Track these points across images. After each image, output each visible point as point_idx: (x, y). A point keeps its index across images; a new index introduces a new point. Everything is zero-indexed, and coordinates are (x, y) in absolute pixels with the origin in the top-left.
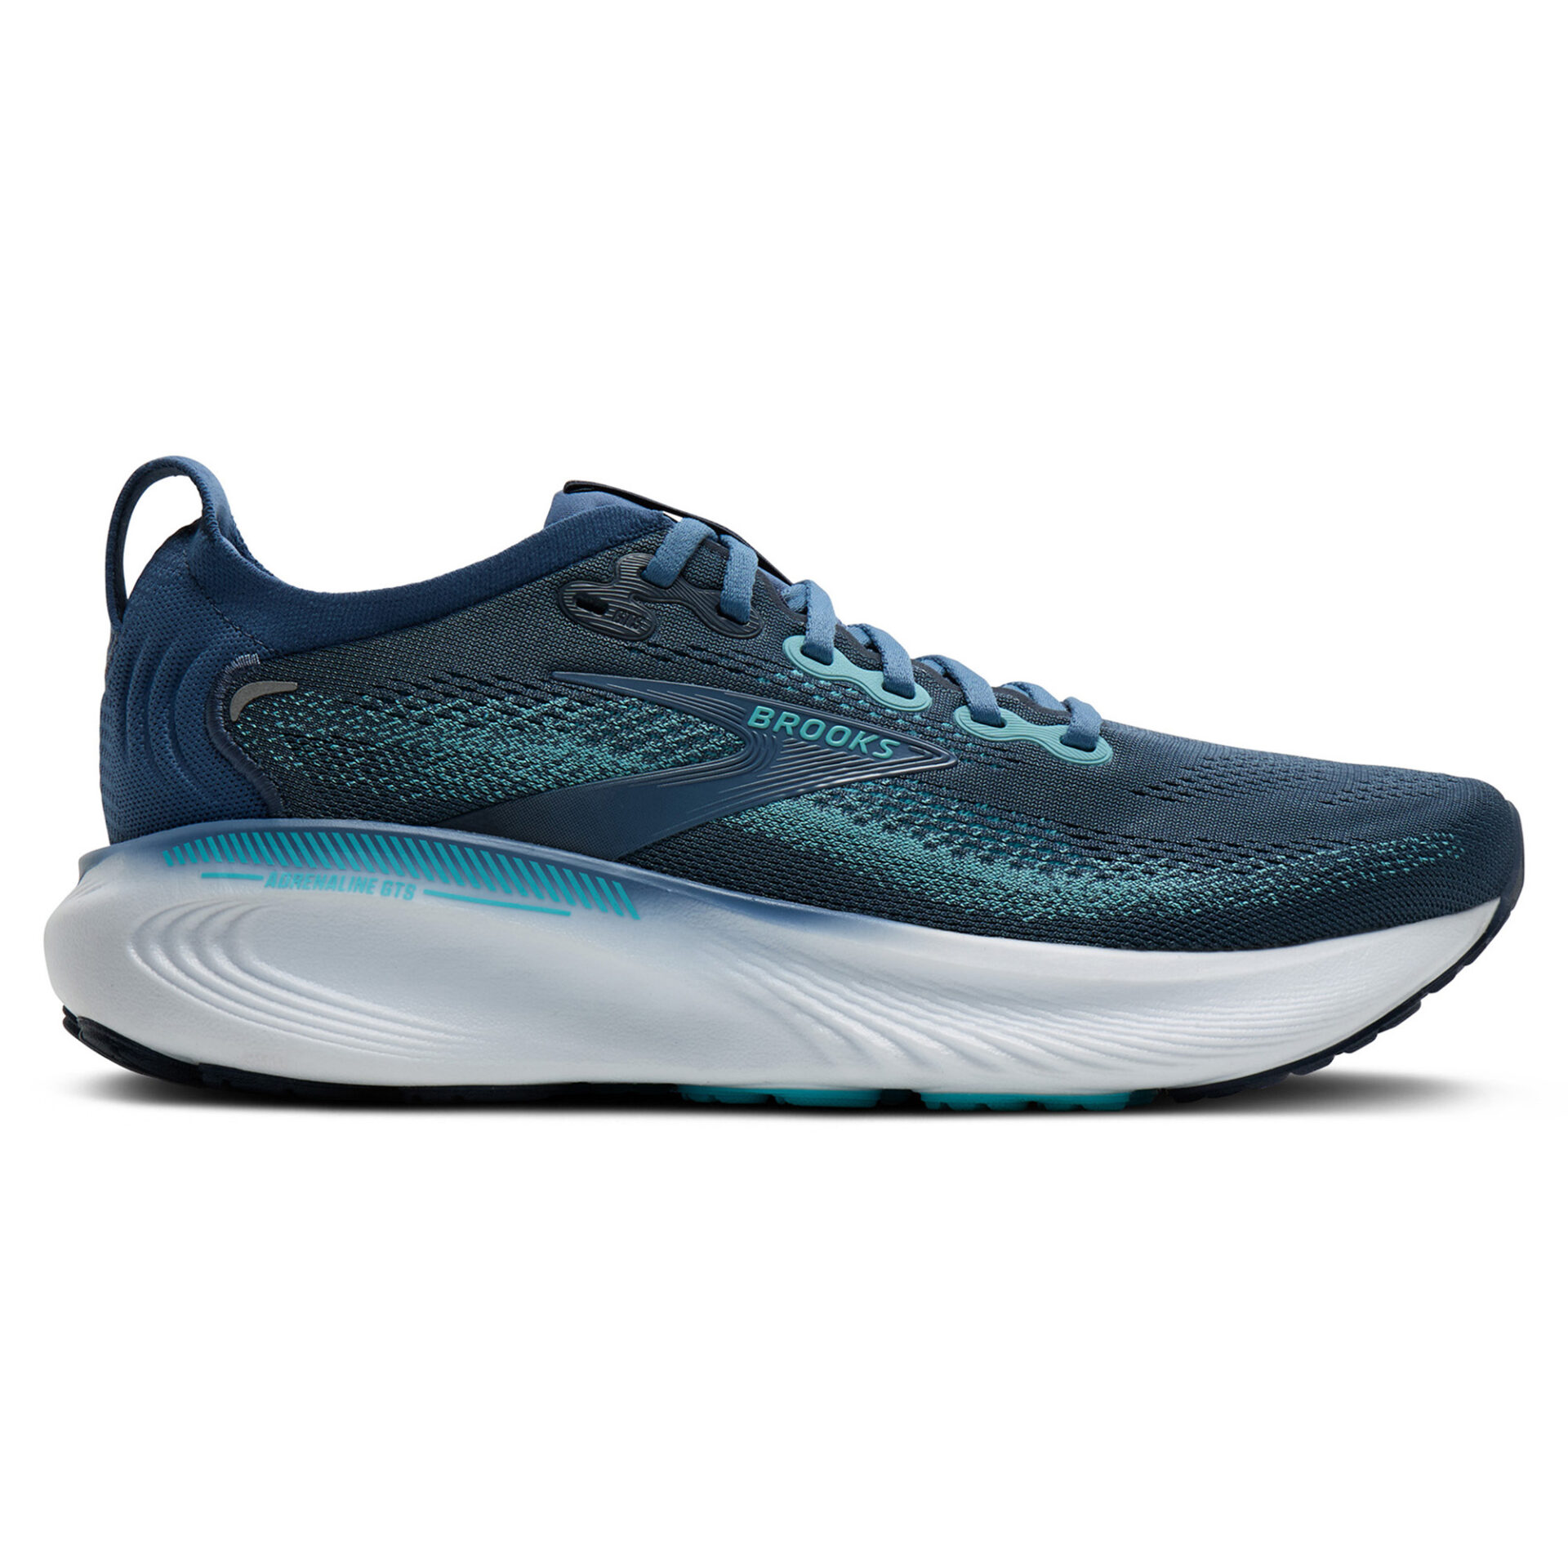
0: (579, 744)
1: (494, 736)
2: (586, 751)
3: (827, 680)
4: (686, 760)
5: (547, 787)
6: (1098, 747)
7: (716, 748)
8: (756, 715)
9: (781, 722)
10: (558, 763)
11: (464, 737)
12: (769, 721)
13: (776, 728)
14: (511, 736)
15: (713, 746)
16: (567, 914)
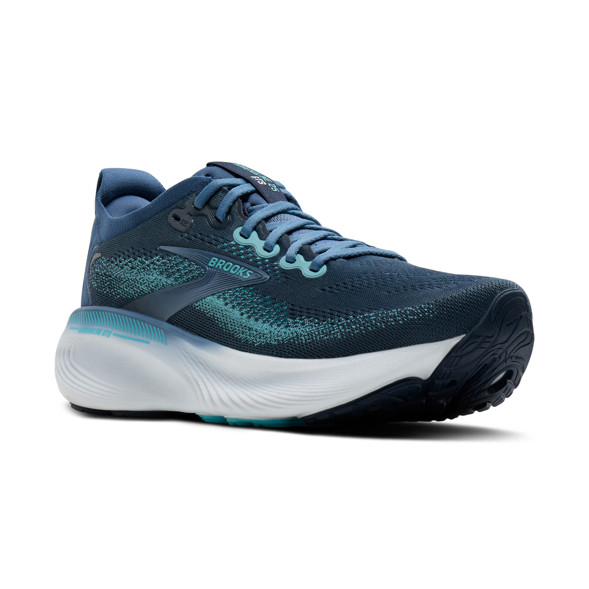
0: (158, 275)
1: (138, 272)
2: (159, 277)
3: (243, 246)
4: (187, 280)
5: (149, 292)
6: (320, 270)
7: (196, 275)
8: (212, 261)
9: (219, 264)
10: (152, 282)
11: (131, 273)
12: (215, 263)
13: (216, 267)
14: (142, 272)
15: (195, 274)
16: (148, 343)
